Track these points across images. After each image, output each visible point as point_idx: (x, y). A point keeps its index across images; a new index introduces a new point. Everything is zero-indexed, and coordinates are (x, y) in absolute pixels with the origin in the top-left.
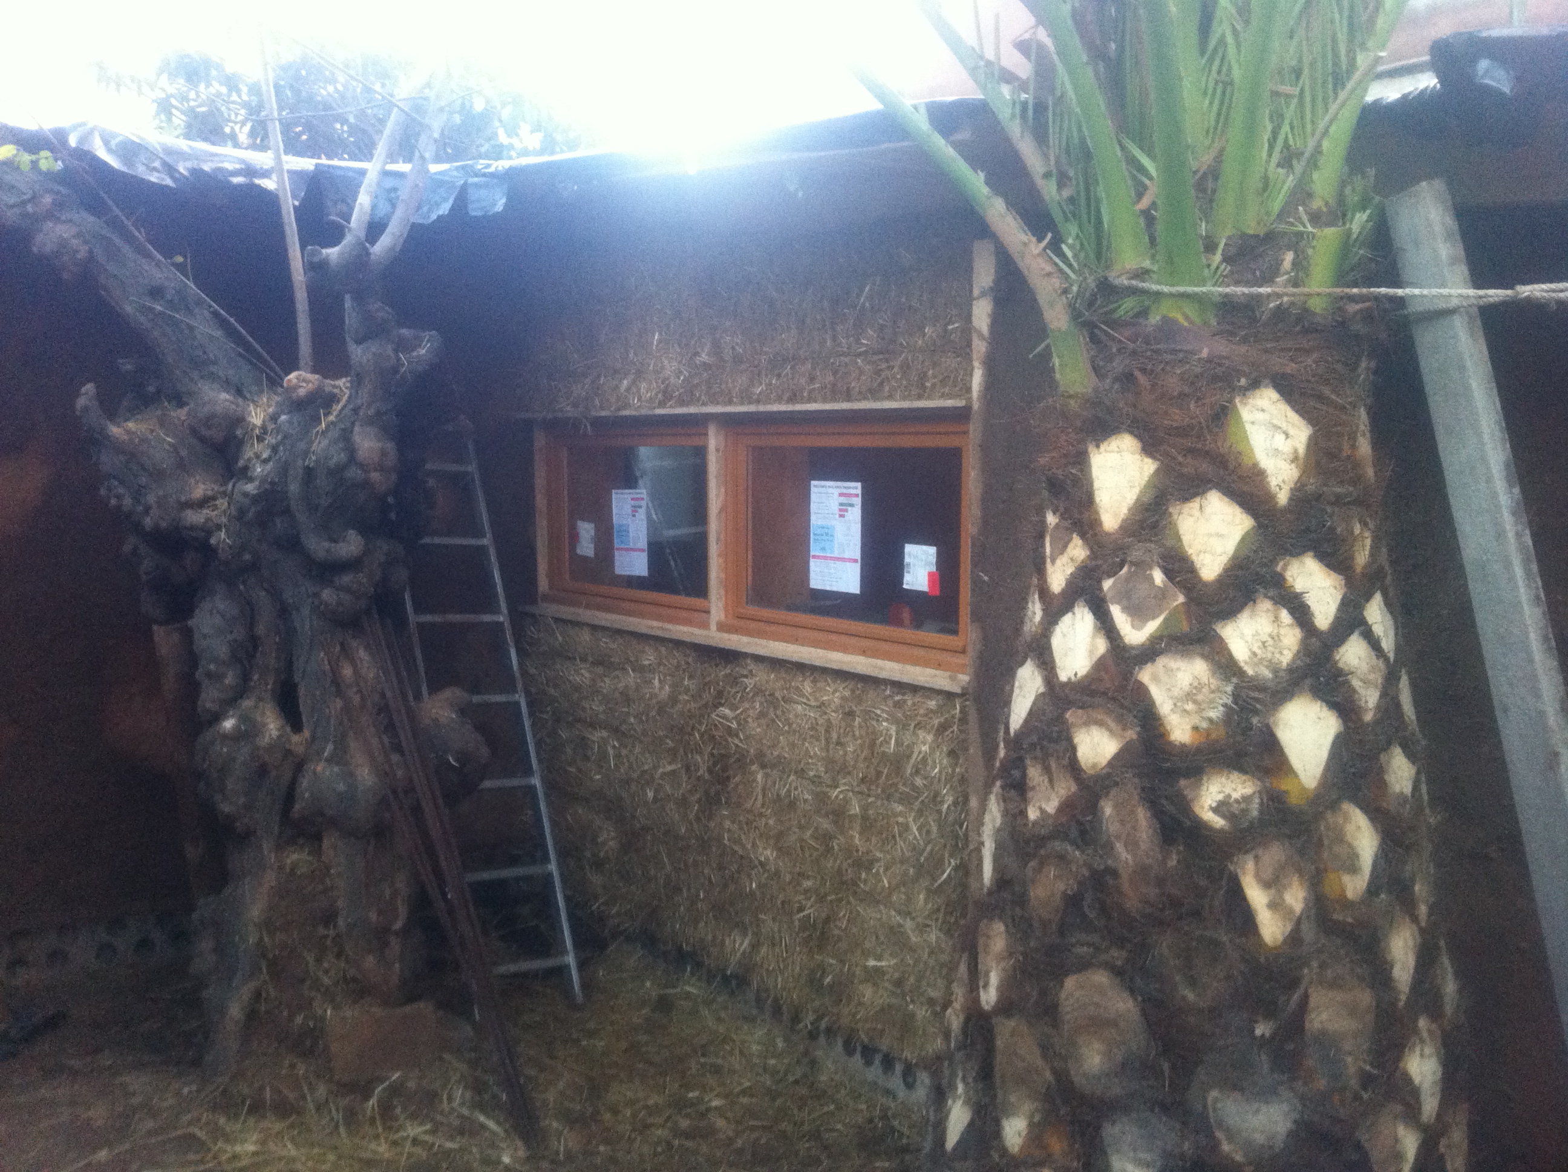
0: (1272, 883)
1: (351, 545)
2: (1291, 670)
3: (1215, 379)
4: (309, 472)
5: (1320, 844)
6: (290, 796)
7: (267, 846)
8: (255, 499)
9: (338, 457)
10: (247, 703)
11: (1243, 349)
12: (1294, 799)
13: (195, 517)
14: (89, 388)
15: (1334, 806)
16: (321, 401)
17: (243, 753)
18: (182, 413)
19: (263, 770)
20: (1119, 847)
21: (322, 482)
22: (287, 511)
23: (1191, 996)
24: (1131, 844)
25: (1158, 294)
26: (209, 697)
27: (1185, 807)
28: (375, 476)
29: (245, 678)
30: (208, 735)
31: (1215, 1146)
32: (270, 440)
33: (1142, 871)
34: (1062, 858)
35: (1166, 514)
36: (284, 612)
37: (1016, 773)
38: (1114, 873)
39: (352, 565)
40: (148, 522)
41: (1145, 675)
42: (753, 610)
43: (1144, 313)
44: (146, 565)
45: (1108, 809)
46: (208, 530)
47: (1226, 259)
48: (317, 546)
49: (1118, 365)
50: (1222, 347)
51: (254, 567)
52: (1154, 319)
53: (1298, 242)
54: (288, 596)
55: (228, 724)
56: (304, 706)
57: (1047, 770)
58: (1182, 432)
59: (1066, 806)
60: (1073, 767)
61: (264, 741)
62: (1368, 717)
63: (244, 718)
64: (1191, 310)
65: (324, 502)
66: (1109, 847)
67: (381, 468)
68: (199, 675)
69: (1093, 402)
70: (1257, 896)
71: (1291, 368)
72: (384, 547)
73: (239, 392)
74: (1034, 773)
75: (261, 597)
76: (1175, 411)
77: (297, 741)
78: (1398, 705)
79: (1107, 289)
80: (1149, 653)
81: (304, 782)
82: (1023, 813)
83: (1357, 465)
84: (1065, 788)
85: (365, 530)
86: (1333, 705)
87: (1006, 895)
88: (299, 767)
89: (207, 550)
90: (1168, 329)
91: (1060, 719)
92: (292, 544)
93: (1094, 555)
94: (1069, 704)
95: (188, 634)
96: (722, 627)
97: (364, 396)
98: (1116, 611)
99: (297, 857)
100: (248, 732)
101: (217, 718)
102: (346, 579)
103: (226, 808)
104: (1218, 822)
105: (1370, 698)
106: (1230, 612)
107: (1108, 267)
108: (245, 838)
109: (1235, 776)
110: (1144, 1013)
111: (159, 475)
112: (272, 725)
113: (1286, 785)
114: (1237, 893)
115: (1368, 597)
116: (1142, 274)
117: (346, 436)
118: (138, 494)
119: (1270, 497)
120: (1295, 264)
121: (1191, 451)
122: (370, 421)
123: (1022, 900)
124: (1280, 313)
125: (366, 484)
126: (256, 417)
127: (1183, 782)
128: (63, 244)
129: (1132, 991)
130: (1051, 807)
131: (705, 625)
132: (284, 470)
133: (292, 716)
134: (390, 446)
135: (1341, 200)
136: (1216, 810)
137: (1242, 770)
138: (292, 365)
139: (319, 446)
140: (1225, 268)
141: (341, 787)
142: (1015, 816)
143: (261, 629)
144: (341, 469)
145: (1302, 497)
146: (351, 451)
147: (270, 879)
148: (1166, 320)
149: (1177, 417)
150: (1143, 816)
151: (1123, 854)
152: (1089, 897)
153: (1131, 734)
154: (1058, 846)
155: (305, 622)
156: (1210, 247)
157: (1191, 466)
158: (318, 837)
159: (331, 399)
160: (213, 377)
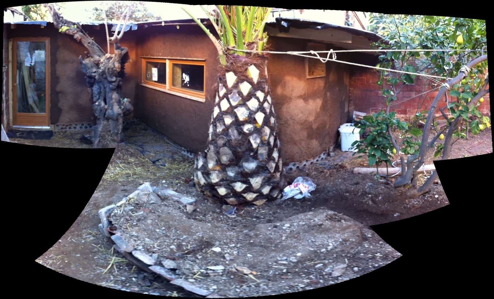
0: (255, 139)
1: (114, 79)
2: (257, 108)
3: (246, 64)
4: (109, 69)
5: (262, 133)
6: (105, 114)
7: (102, 120)
8: (101, 72)
9: (113, 66)
10: (99, 100)
11: (249, 60)
12: (258, 127)
13: (93, 74)
14: (81, 56)
15: (263, 127)
16: (110, 58)
17: (99, 108)
18: (92, 60)
19: (101, 110)
20: (232, 136)
21: (110, 70)
22: (105, 74)
23: (240, 150)
24: (234, 136)
25: (236, 51)
26: (95, 99)
27: (242, 130)
28: (118, 69)
29: (99, 97)
30: (94, 105)
31: (244, 170)
32: (104, 64)
33: (236, 139)
34: (223, 138)
35: (238, 85)
36: (105, 88)
37: (215, 124)
38: (231, 140)
39: (114, 82)
40: (87, 75)
41: (236, 110)
42: (173, 87)
43: (234, 53)
44: (87, 80)
45: (230, 131)
46: (95, 76)
47: (247, 46)
48: (109, 79)
49: (231, 61)
50: (247, 59)
51: (101, 82)
52: (236, 54)
53: (257, 43)
54: (105, 86)
55: (97, 103)
56: (107, 101)
57: (220, 124)
58: (241, 72)
59: (223, 130)
60: (224, 124)
61: (101, 106)
62: (268, 114)
63: (99, 103)
64: (242, 53)
65: (111, 73)
66: (230, 136)
67: (118, 68)
68: (93, 96)
69: (227, 66)
70: (252, 142)
71: (256, 62)
72: (119, 79)
73: (100, 56)
74: (218, 125)
75: (102, 86)
76: (239, 69)
77: (106, 106)
78: (272, 111)
79: (228, 49)
80: (236, 107)
81: (107, 112)
82: (216, 130)
83: (265, 76)
84: (223, 127)
85: (116, 77)
86: (264, 113)
87: (213, 142)
88: (106, 110)
89: (95, 79)
90: (238, 56)
91: (222, 116)
92: (106, 78)
93: (227, 91)
94: (224, 114)
95: (92, 90)
96: (168, 90)
97: (116, 57)
98: (231, 100)
99: (105, 122)
100: (99, 105)
101: (96, 102)
102: (113, 84)
103: (96, 115)
104: (247, 132)
105: (268, 111)
106: (248, 100)
107: (228, 45)
108: (99, 119)
109: (249, 125)
110: (233, 153)
111: (89, 68)
112: (103, 104)
113: (257, 125)
114: (249, 141)
115: (267, 96)
116: (234, 47)
117: (114, 63)
118: (86, 71)
119: (254, 83)
120: (257, 47)
121: (242, 75)
122: (117, 61)
123: (216, 143)
124: (255, 54)
125: (116, 70)
126: (102, 60)
127: (242, 126)
128: (78, 37)
129: (231, 150)
130: (221, 130)
131: (166, 89)
132: (105, 68)
133: (106, 103)
134: (120, 65)
135: (262, 37)
136: (247, 130)
137: (251, 124)
138: (107, 53)
139: (110, 65)
140: (247, 47)
141: (112, 114)
142: (215, 130)
143: (101, 90)
144: (112, 68)
145: (259, 83)
146: (114, 65)
147: (102, 125)
148: (238, 55)
149: (240, 70)
150: (235, 131)
151: (233, 137)
152: (227, 143)
153: (234, 119)
154: (222, 136)
155: (108, 90)
156: (244, 44)
157: (242, 78)
158: (108, 120)
159: (112, 58)
160: (96, 54)
